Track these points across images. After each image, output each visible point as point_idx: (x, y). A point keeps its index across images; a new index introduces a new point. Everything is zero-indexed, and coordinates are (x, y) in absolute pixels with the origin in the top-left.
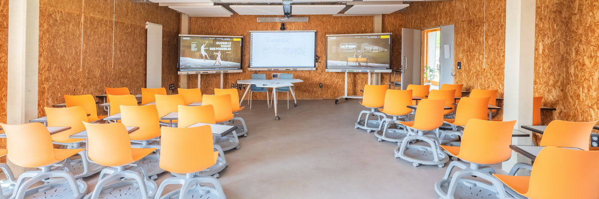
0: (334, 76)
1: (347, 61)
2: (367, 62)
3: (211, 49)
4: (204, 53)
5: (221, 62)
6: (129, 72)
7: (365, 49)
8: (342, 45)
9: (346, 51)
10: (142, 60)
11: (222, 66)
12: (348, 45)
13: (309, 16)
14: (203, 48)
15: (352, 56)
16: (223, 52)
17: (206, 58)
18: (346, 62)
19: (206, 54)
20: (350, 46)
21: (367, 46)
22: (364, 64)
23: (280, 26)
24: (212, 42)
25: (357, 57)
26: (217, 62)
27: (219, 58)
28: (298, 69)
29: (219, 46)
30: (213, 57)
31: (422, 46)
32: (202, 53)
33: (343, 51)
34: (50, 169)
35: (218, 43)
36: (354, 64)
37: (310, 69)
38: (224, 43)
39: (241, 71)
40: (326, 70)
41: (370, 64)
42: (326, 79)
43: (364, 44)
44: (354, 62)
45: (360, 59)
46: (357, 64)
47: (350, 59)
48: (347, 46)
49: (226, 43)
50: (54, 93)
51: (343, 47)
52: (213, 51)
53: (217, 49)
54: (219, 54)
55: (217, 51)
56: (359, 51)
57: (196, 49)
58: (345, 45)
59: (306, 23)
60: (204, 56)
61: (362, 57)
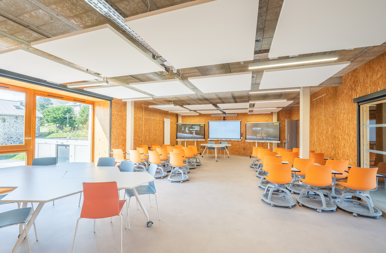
0: (251, 144)
1: (256, 136)
2: (267, 137)
3: (190, 129)
4: (187, 131)
5: (195, 135)
6: (158, 138)
7: (265, 130)
10: (163, 134)
11: (195, 137)
13: (237, 114)
14: (187, 129)
15: (259, 134)
16: (195, 131)
17: (188, 134)
20: (258, 129)
22: (266, 138)
23: (223, 118)
24: (191, 126)
26: (193, 136)
27: (194, 134)
28: (232, 140)
29: (194, 128)
30: (191, 133)
31: (298, 129)
33: (255, 131)
34: (139, 164)
35: (193, 127)
36: (260, 138)
37: (238, 140)
38: (196, 127)
39: (204, 140)
40: (246, 141)
41: (268, 138)
42: (247, 146)
43: (265, 128)
44: (260, 137)
45: (263, 135)
46: (262, 138)
48: (256, 129)
49: (197, 127)
50: (136, 144)
51: (254, 129)
52: (191, 130)
54: (194, 132)
57: (184, 130)
59: (236, 116)
61: (264, 134)
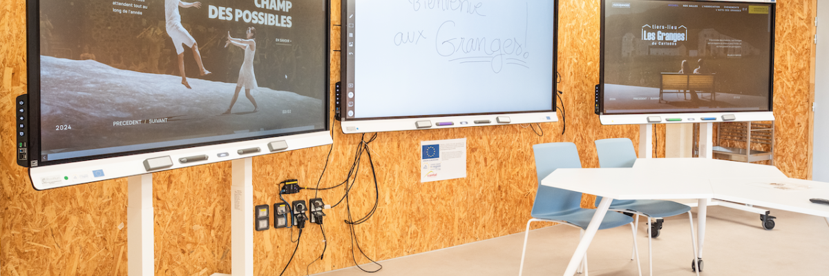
1: (661, 87)
2: (713, 89)
3: (215, 13)
4: (180, 38)
5: (258, 91)
7: (708, 47)
8: (649, 30)
9: (661, 52)
12: (665, 31)
15: (674, 70)
17: (193, 72)
18: (657, 90)
19: (191, 41)
21: (713, 37)
22: (707, 96)
25: (688, 72)
26: (243, 91)
27: (247, 70)
30: (222, 65)
32: (170, 32)
33: (654, 52)
36: (680, 96)
41: (721, 96)
43: (706, 31)
44: (679, 88)
45: (698, 79)
46: (689, 96)
47: (669, 79)
52: (221, 28)
53: (240, 14)
54: (249, 48)
55: (239, 28)
56: (693, 53)
58: (656, 31)
60: (180, 50)
61: (702, 72)
